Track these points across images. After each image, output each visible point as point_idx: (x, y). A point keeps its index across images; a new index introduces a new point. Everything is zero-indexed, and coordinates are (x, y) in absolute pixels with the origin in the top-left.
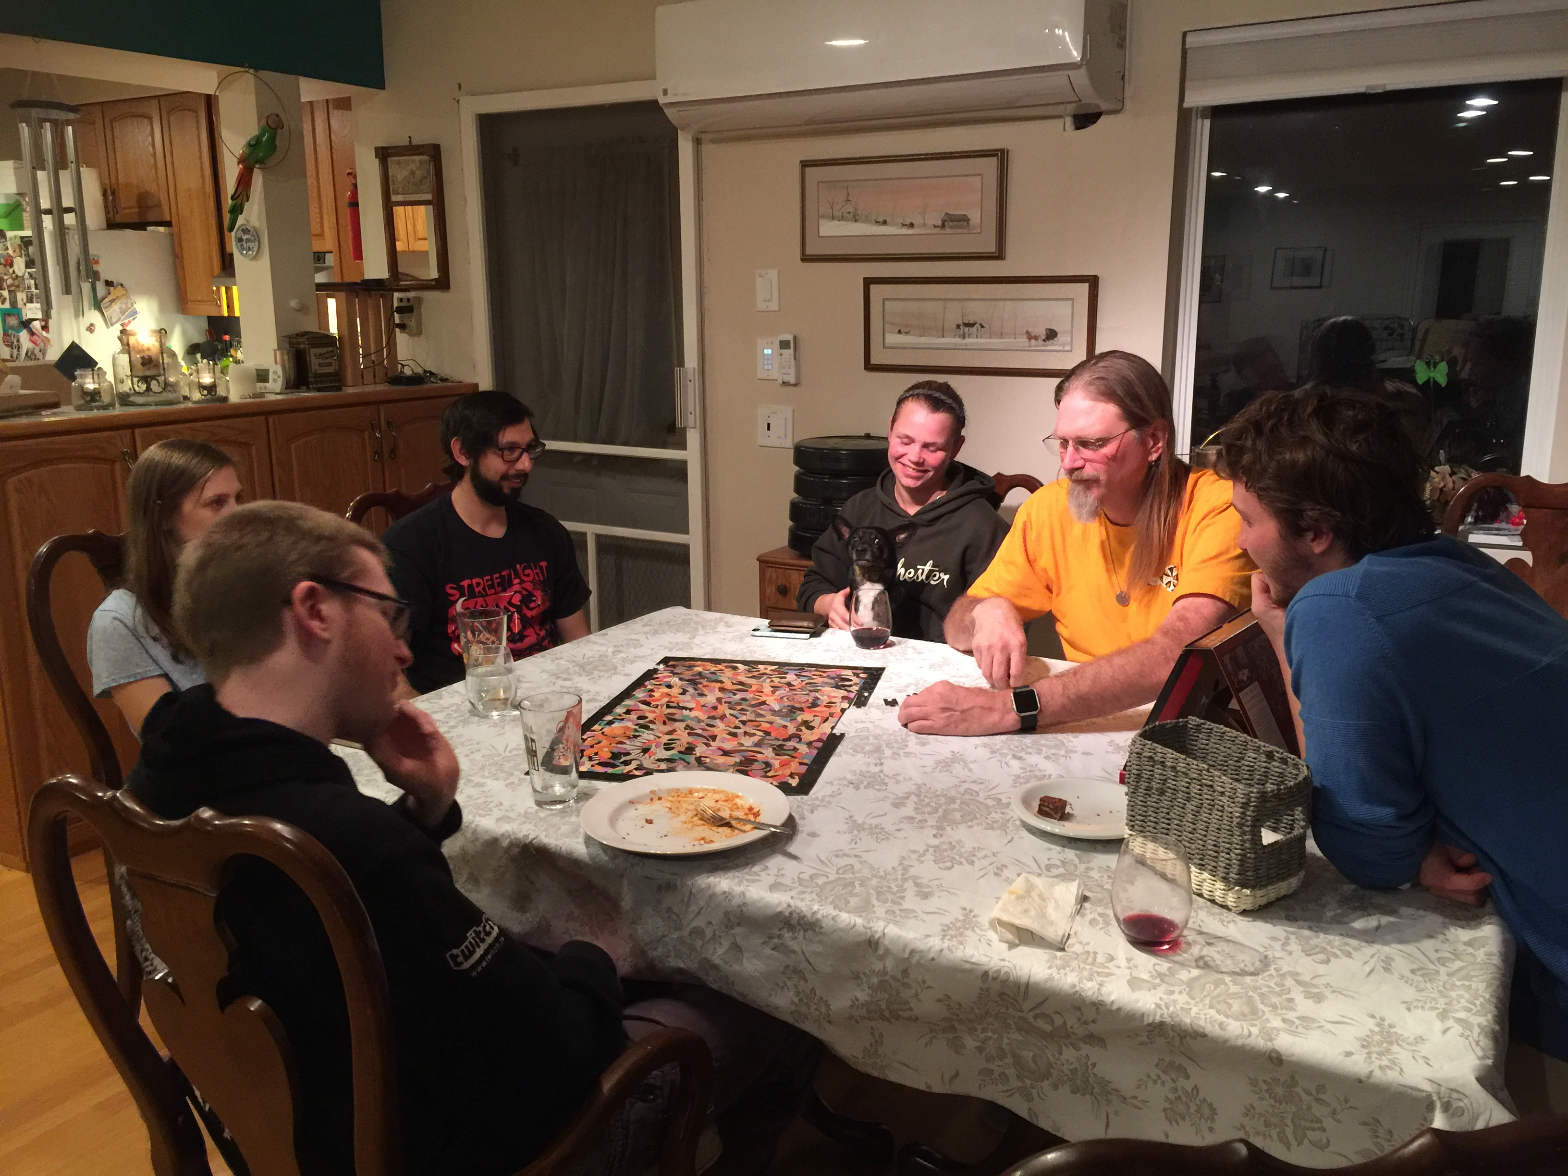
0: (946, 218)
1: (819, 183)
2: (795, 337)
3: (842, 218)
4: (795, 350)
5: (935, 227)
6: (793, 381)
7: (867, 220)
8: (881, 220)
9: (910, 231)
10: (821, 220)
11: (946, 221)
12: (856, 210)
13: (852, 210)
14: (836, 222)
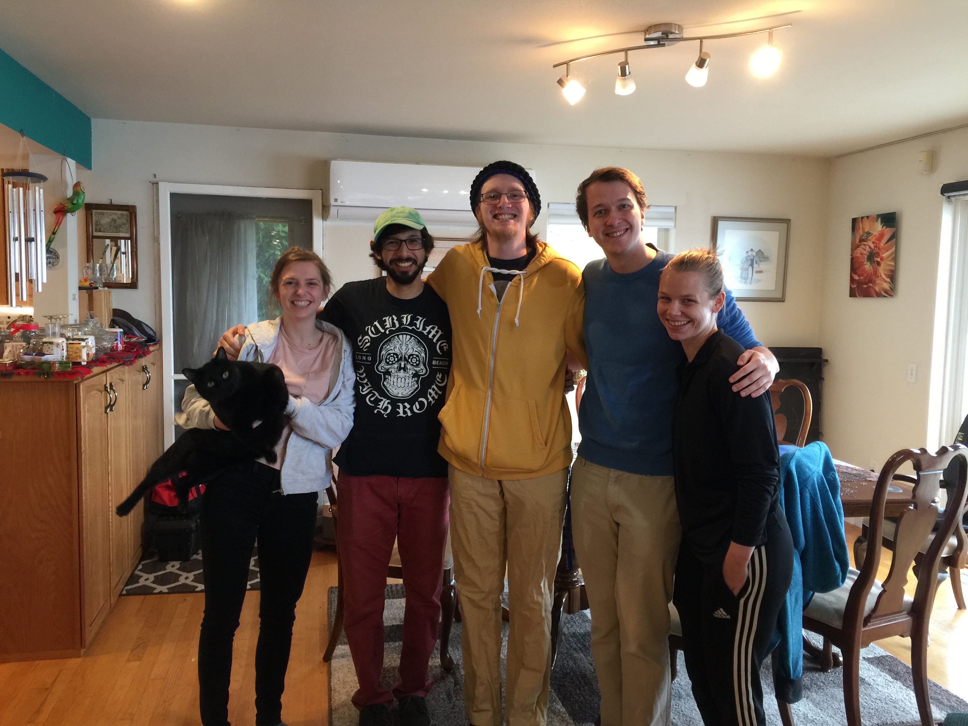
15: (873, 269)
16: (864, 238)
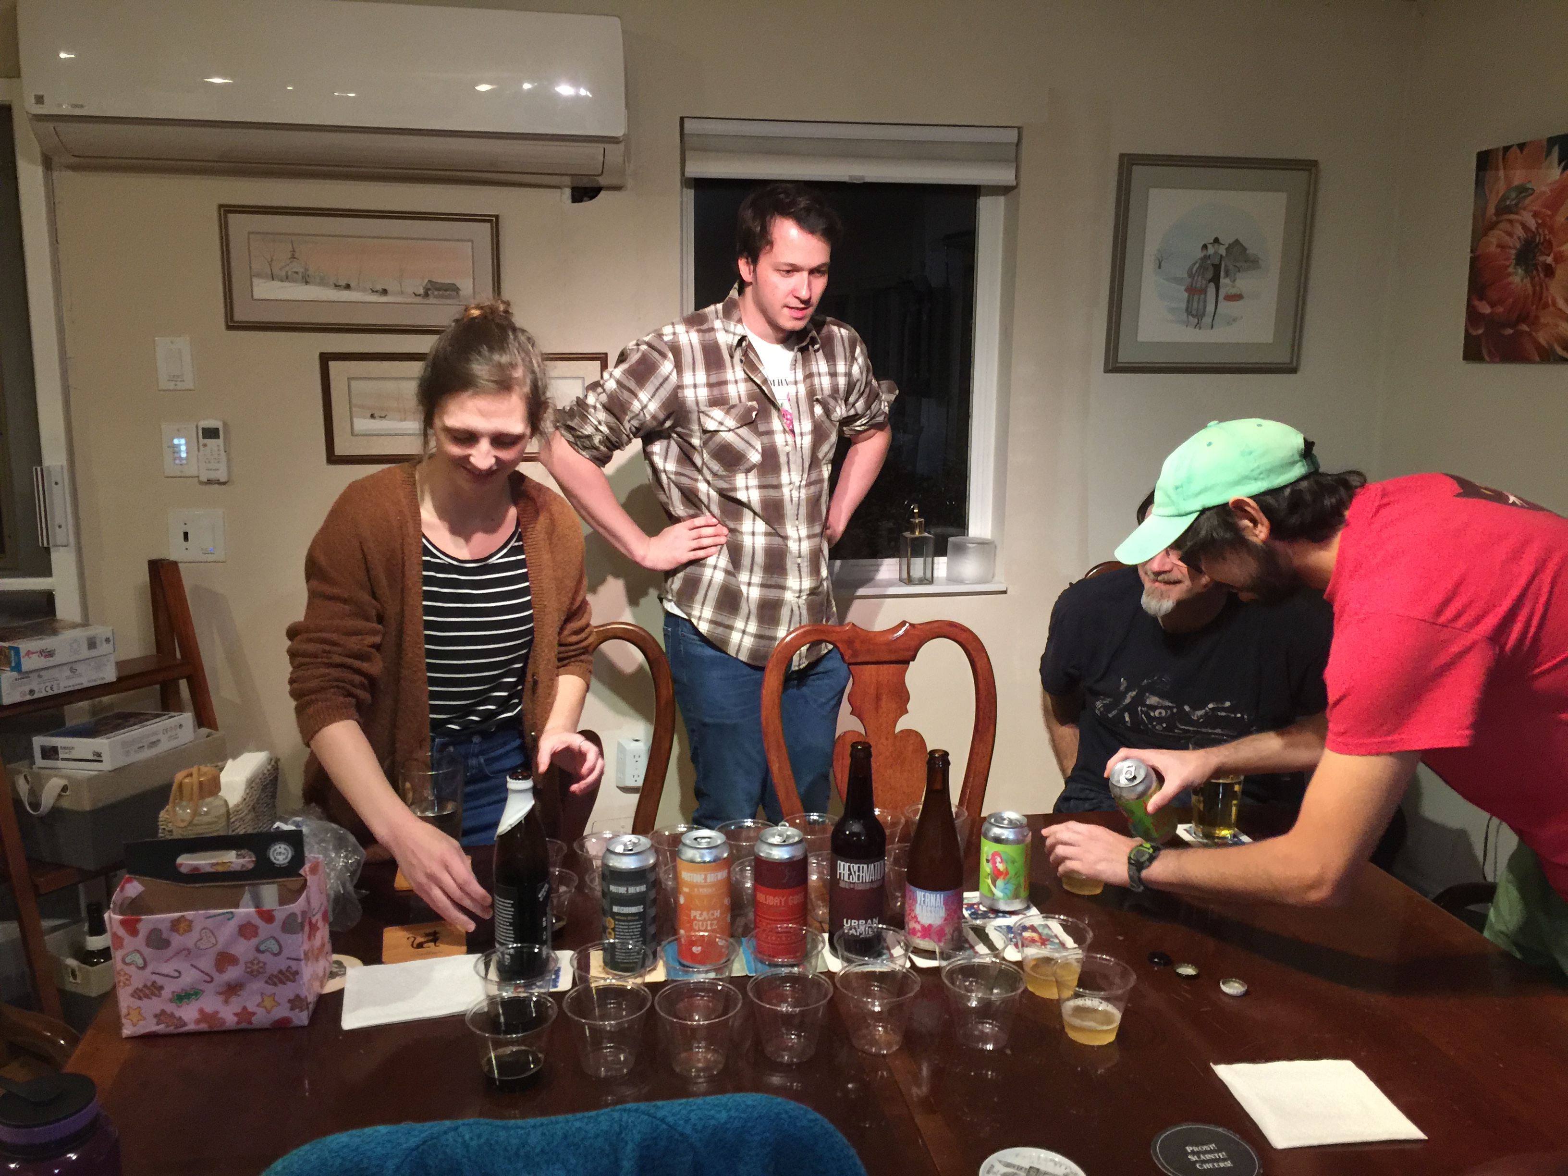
0: (429, 286)
1: (249, 233)
2: (225, 425)
3: (287, 278)
4: (225, 439)
5: (416, 295)
6: (223, 480)
7: (323, 282)
8: (343, 283)
9: (384, 299)
10: (255, 281)
11: (429, 289)
12: (307, 270)
13: (301, 270)
14: (276, 284)
15: (1533, 286)
16: (1508, 203)
